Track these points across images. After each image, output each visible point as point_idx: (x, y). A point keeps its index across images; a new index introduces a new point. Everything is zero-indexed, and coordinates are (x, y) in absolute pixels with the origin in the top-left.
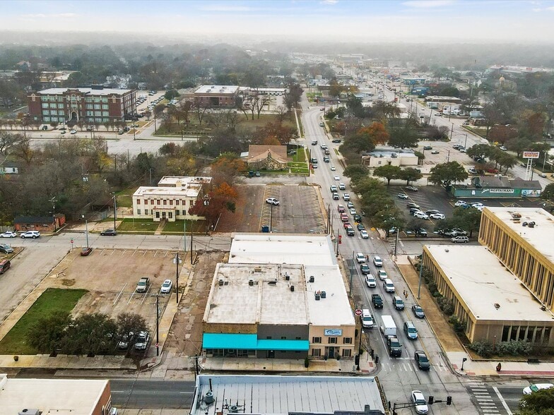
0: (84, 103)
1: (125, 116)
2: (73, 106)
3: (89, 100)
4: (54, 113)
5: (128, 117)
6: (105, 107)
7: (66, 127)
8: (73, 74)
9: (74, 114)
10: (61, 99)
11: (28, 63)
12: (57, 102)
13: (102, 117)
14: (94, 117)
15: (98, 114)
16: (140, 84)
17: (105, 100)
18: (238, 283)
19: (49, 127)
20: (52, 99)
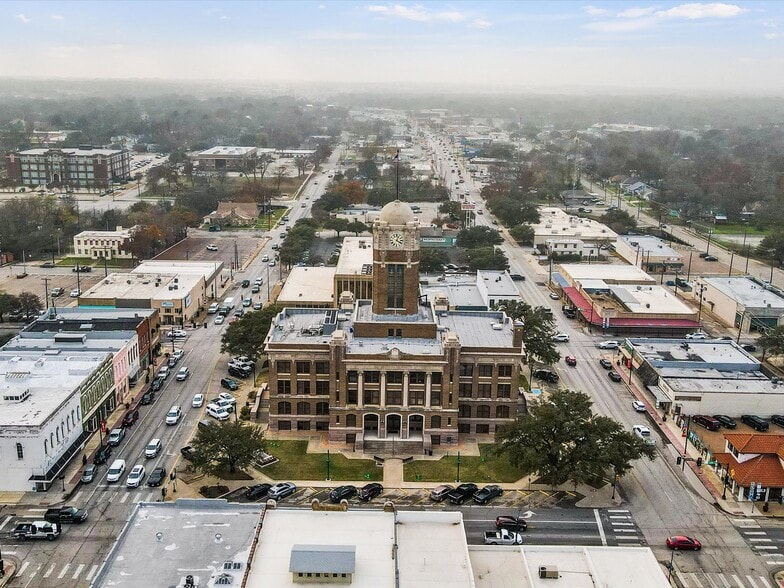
0: (67, 164)
1: (112, 179)
2: (55, 167)
3: (72, 161)
4: (34, 175)
5: (115, 179)
6: (90, 168)
7: (45, 189)
8: (72, 134)
9: (56, 176)
10: (42, 160)
11: (23, 121)
12: (38, 164)
13: (87, 179)
14: (78, 179)
15: (82, 176)
16: (150, 146)
17: (90, 161)
18: (122, 283)
19: (27, 189)
20: (33, 160)
